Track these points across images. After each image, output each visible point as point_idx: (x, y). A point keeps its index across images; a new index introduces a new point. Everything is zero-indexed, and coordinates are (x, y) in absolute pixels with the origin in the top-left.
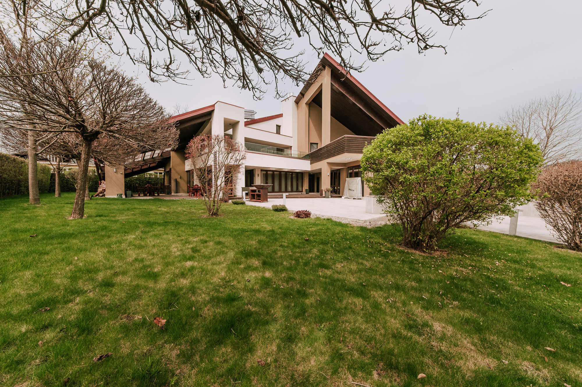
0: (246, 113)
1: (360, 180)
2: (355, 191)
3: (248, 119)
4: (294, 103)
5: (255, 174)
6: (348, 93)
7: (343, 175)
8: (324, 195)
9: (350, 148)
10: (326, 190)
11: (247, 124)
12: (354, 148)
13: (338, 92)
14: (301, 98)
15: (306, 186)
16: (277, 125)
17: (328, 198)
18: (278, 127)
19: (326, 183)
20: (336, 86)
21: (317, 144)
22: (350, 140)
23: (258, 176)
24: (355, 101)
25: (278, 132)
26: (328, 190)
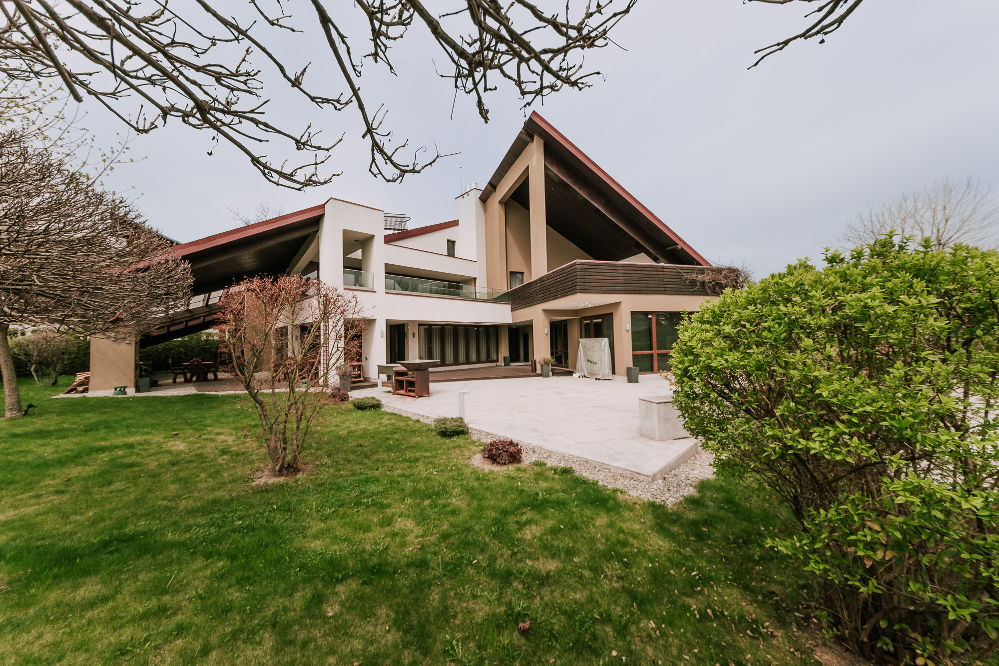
0: (388, 219)
1: (607, 344)
2: (599, 365)
3: (395, 230)
4: (478, 201)
5: (408, 333)
6: (576, 183)
7: (574, 331)
8: (539, 371)
9: (587, 284)
10: (542, 362)
11: (389, 240)
12: (594, 284)
13: (557, 180)
14: (491, 193)
15: (504, 351)
16: (448, 241)
17: (548, 376)
18: (451, 244)
19: (541, 348)
20: (554, 170)
21: (522, 273)
22: (586, 268)
23: (414, 336)
24: (589, 197)
25: (451, 253)
26: (546, 363)
